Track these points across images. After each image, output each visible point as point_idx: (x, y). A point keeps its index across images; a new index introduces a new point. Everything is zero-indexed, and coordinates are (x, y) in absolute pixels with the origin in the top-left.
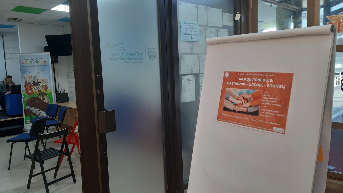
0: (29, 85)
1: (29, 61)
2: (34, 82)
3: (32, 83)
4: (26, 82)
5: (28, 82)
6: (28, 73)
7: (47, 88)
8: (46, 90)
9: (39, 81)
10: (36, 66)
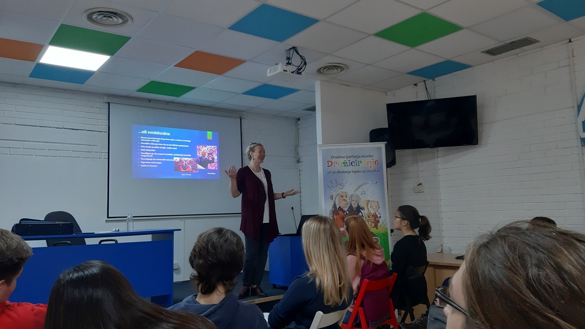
0: (341, 213)
1: (342, 160)
2: (351, 207)
3: (346, 209)
4: (335, 206)
5: (338, 207)
6: (339, 186)
7: (378, 222)
8: (376, 226)
9: (361, 205)
10: (356, 172)
